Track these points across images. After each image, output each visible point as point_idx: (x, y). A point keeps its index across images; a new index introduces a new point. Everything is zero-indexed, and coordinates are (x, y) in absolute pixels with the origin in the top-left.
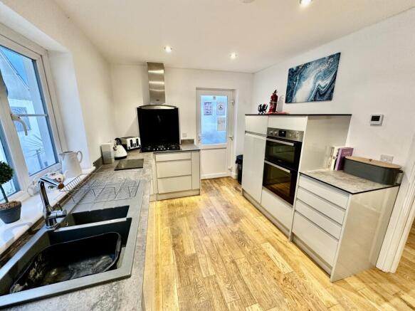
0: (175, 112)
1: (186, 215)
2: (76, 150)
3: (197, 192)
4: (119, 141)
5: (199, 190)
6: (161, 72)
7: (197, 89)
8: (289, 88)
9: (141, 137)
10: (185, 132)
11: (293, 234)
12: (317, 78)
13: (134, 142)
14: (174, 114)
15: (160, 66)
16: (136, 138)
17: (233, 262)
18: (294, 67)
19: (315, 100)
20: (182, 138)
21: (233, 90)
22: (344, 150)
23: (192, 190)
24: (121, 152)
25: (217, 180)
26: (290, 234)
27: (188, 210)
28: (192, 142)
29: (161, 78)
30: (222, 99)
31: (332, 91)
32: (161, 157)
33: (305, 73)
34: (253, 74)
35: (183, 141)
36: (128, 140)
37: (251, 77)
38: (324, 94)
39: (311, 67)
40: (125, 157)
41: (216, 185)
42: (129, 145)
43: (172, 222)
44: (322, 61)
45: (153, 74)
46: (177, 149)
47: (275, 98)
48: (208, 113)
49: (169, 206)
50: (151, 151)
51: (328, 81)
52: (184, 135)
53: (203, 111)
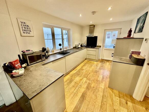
7: (105, 30)
13: (84, 45)
14: (96, 38)
19: (139, 32)
21: (121, 28)
22: (133, 52)
23: (95, 60)
28: (100, 46)
32: (88, 49)
33: (140, 21)
34: (132, 20)
38: (141, 30)
40: (80, 47)
46: (94, 48)
48: (108, 38)
52: (98, 44)
53: (106, 37)
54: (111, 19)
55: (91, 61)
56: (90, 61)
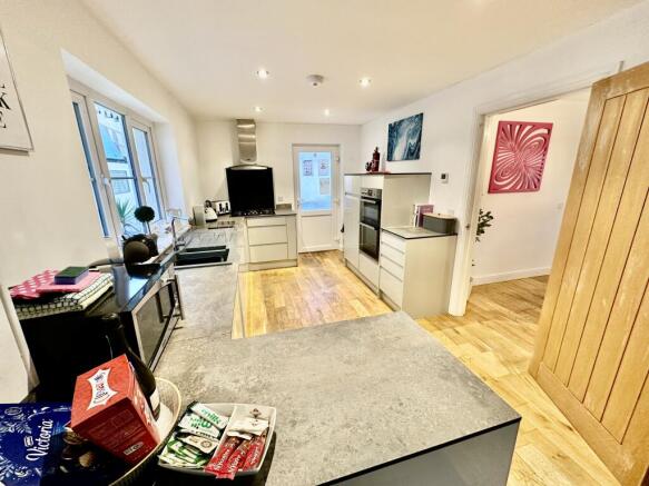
0: (269, 172)
1: (280, 282)
2: (177, 208)
3: (294, 263)
4: (209, 204)
5: (296, 260)
6: (251, 126)
7: (294, 145)
8: (389, 145)
9: (231, 200)
10: (281, 195)
11: (381, 291)
12: (409, 136)
13: (224, 206)
14: (267, 174)
15: (251, 121)
16: (225, 202)
17: (319, 311)
18: (392, 122)
19: (407, 159)
20: (277, 202)
21: (338, 146)
22: (422, 207)
23: (288, 260)
24: (212, 215)
25: (321, 253)
26: (377, 291)
27: (283, 278)
28: (289, 206)
29: (252, 132)
30: (326, 156)
31: (419, 150)
32: (252, 222)
33: (400, 131)
34: (360, 126)
35: (279, 206)
36: (218, 204)
37: (358, 129)
38: (413, 153)
39: (404, 125)
40: (215, 220)
41: (318, 258)
42: (218, 209)
43: (264, 286)
44: (411, 119)
45: (243, 129)
46: (272, 213)
47: (377, 156)
48: (309, 173)
49: (262, 275)
50: (242, 215)
51: (415, 140)
52: (280, 199)
53: (301, 171)
54: (327, 112)
55: (273, 271)
56: (268, 272)
